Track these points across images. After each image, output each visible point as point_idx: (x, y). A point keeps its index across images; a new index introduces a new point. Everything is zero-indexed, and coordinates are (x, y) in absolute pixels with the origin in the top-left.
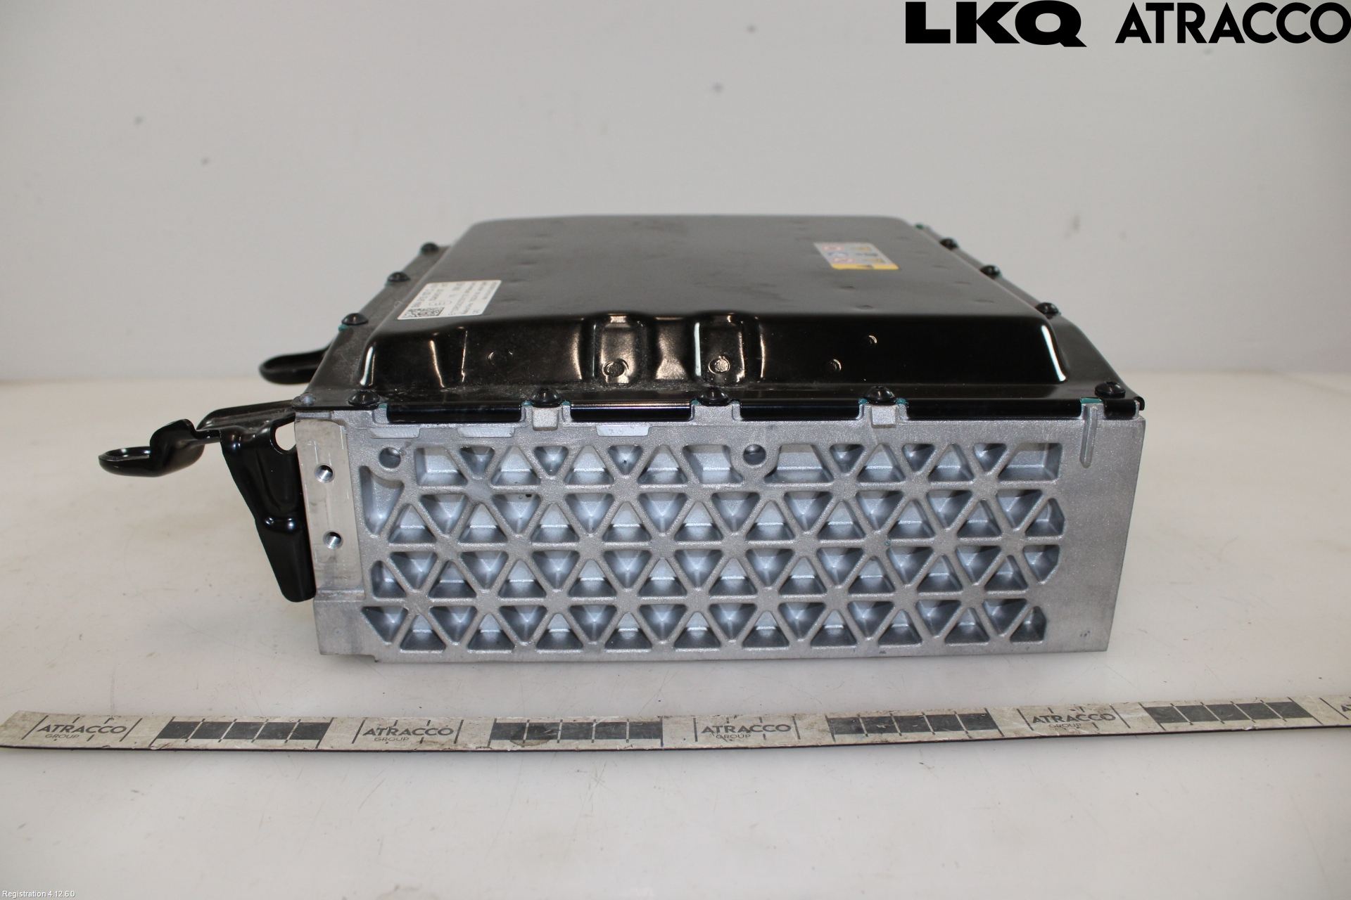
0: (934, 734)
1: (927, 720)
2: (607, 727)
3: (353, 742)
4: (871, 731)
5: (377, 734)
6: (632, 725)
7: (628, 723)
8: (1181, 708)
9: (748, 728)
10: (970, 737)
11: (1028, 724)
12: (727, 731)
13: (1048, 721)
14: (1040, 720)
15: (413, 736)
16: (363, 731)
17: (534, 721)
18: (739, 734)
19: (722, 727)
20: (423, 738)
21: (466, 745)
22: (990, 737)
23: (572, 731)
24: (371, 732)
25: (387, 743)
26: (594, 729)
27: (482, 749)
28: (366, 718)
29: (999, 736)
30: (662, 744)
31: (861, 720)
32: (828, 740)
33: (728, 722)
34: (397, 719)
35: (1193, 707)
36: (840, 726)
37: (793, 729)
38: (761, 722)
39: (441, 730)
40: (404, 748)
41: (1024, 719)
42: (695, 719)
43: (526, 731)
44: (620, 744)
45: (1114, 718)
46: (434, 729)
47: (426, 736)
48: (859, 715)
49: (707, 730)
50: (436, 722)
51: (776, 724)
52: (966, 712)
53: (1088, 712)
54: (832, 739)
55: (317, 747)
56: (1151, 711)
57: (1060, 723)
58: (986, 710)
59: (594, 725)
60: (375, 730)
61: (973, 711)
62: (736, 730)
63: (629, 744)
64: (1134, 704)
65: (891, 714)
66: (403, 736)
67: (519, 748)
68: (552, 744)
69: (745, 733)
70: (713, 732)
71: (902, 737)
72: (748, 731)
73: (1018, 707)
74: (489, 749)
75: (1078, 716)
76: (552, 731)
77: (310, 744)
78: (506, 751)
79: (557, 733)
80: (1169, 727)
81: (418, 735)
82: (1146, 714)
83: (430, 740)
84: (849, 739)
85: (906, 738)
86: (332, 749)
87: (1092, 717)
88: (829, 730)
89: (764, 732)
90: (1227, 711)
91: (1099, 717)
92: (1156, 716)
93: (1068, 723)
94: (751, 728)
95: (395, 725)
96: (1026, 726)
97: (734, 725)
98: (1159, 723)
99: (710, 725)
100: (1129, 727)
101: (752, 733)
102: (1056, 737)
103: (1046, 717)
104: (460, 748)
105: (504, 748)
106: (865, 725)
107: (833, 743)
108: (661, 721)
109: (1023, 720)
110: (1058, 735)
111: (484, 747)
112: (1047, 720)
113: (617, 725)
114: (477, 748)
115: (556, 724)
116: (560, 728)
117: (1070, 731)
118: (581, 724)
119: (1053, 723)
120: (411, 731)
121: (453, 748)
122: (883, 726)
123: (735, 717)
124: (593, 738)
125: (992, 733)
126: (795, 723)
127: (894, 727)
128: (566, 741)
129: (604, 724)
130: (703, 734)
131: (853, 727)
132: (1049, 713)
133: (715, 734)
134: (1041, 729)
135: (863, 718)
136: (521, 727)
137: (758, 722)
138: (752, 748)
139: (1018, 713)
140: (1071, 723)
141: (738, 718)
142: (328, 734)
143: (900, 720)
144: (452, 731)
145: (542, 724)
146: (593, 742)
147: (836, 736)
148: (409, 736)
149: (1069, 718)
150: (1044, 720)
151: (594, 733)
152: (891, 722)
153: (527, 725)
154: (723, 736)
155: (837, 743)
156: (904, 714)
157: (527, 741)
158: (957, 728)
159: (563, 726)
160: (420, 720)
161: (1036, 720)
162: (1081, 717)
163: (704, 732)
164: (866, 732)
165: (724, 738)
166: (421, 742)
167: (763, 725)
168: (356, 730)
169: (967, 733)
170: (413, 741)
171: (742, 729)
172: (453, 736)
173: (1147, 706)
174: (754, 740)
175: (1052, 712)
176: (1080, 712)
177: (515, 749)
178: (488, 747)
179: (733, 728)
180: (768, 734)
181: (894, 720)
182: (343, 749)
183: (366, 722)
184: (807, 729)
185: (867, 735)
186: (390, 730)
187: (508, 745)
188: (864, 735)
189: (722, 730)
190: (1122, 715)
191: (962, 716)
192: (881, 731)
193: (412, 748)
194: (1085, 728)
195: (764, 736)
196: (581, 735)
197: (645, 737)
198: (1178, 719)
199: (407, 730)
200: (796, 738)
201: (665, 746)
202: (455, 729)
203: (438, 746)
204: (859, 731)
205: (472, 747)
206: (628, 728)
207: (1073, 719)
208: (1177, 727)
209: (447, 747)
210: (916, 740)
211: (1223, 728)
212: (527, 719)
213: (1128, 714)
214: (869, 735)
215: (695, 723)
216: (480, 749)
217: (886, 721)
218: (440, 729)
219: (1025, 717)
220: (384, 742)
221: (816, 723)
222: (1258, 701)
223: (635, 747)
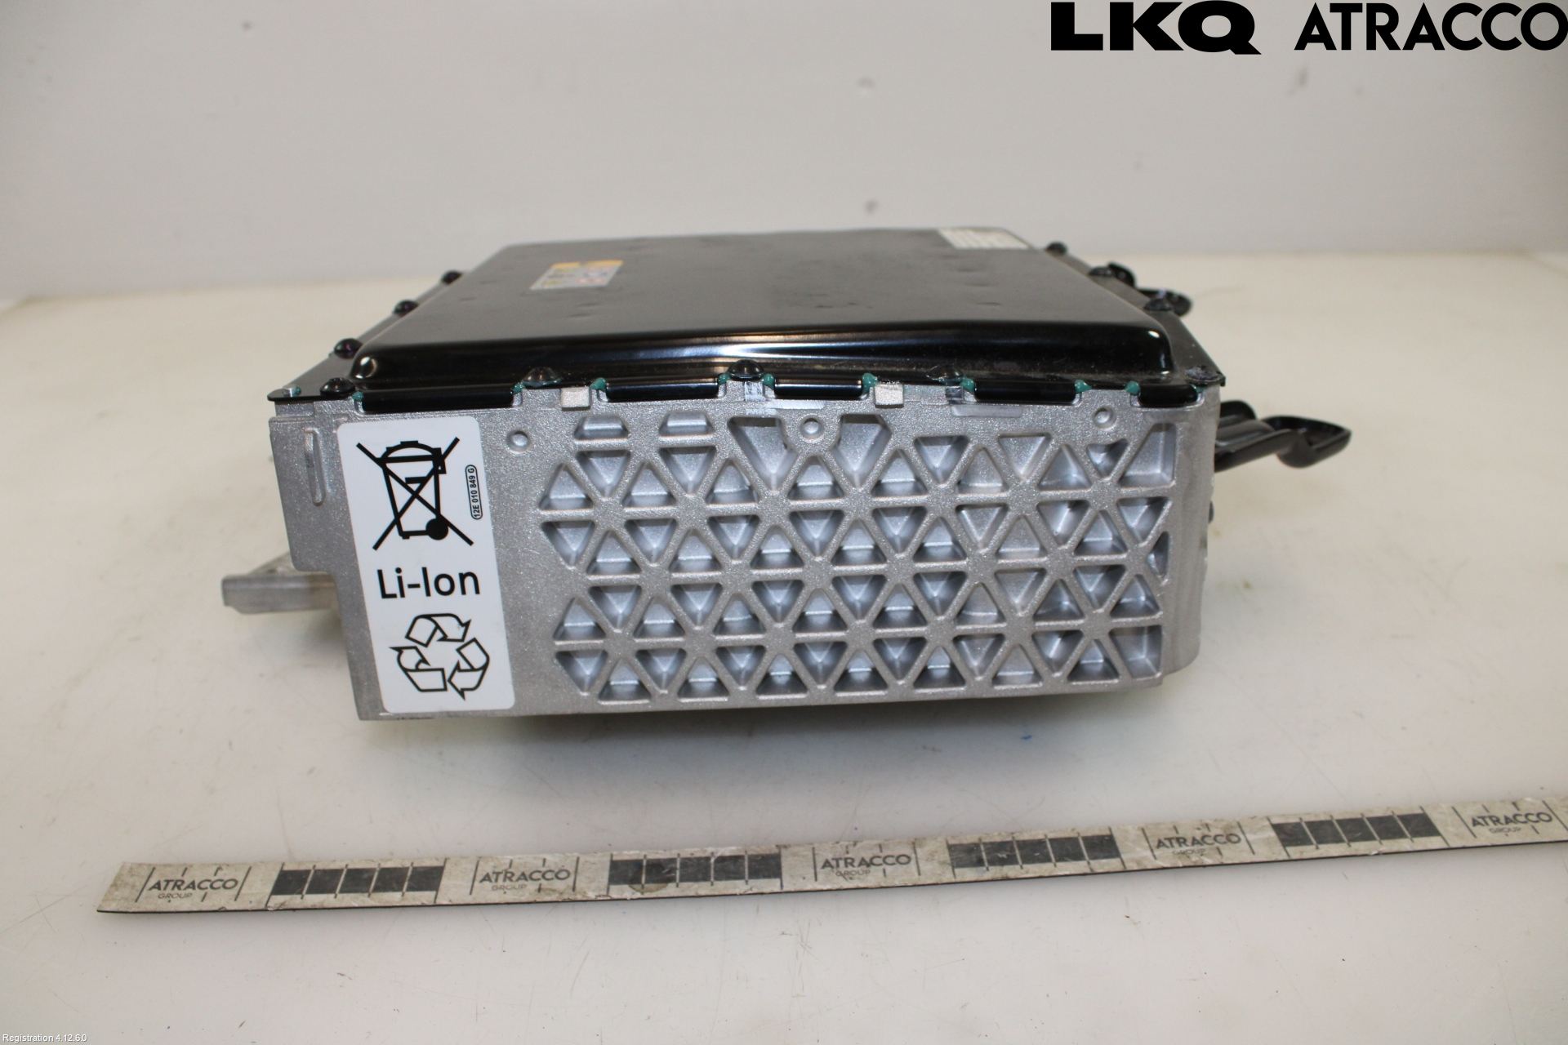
0: (1055, 866)
1: (1049, 846)
2: (726, 863)
3: (471, 893)
4: (992, 863)
5: (493, 880)
6: (753, 859)
7: (746, 858)
8: (1310, 824)
9: (868, 860)
10: (1091, 870)
11: (1152, 851)
12: (846, 866)
13: (1172, 846)
14: (1164, 845)
15: (530, 882)
16: (479, 878)
17: (652, 856)
18: (859, 868)
19: (841, 859)
20: (540, 885)
21: (585, 893)
22: (1112, 870)
23: (690, 870)
24: (487, 878)
25: (505, 893)
26: (712, 866)
27: (601, 898)
28: (480, 858)
29: (1119, 867)
30: (782, 886)
31: (982, 847)
32: (948, 877)
33: (847, 853)
34: (510, 857)
35: (1322, 823)
36: (961, 856)
37: (913, 862)
38: (881, 851)
39: (558, 873)
40: (523, 899)
41: (1148, 842)
42: (813, 849)
43: (644, 871)
44: (739, 886)
45: (1239, 840)
46: (550, 871)
47: (543, 881)
48: (980, 839)
49: (827, 864)
50: (553, 861)
51: (897, 853)
52: (1089, 834)
53: (1214, 832)
54: (952, 875)
55: (435, 902)
56: (1278, 828)
57: (1184, 848)
58: (1110, 829)
59: (712, 860)
60: (491, 874)
61: (1097, 832)
62: (856, 864)
63: (748, 887)
64: (1262, 819)
65: (1013, 838)
66: (521, 882)
67: (638, 895)
68: (671, 889)
69: (864, 867)
70: (832, 867)
71: (1023, 871)
72: (868, 865)
73: (1142, 825)
74: (609, 898)
75: (1204, 837)
76: (669, 872)
77: (426, 897)
78: (625, 899)
79: (676, 873)
80: (1295, 851)
81: (535, 880)
82: (1272, 834)
83: (549, 887)
84: (969, 874)
85: (1027, 872)
86: (450, 903)
87: (1218, 838)
88: (949, 861)
89: (884, 866)
90: (1356, 828)
91: (1223, 839)
92: (1283, 836)
93: (1192, 848)
94: (872, 859)
95: (510, 866)
96: (1149, 853)
97: (853, 857)
98: (1284, 846)
99: (830, 857)
100: (1253, 853)
101: (873, 868)
102: (1178, 868)
103: (1170, 840)
104: (579, 897)
105: (624, 896)
106: (987, 854)
107: (953, 880)
108: (780, 852)
109: (1147, 845)
110: (1181, 865)
111: (604, 896)
112: (1171, 843)
113: (736, 859)
114: (597, 896)
115: (673, 860)
116: (678, 866)
117: (1195, 859)
118: (699, 859)
119: (1178, 849)
120: (527, 874)
121: (572, 897)
122: (1004, 856)
123: (855, 844)
124: (712, 879)
125: (1113, 864)
126: (915, 852)
127: (1015, 856)
128: (685, 885)
129: (722, 859)
130: (823, 870)
131: (974, 857)
132: (1173, 834)
133: (835, 870)
134: (1165, 857)
135: (985, 844)
136: (637, 864)
137: (876, 851)
138: (872, 888)
139: (1142, 835)
140: (1196, 847)
141: (859, 845)
142: (445, 882)
143: (1023, 845)
144: (569, 874)
145: (659, 860)
146: (712, 884)
147: (957, 870)
148: (526, 883)
149: (1194, 841)
150: (1167, 843)
151: (712, 872)
152: (1012, 850)
153: (645, 863)
154: (843, 872)
155: (958, 879)
156: (1026, 837)
157: (646, 886)
158: (1077, 856)
159: (681, 864)
160: (535, 858)
161: (1160, 844)
162: (1206, 840)
163: (824, 867)
164: (986, 864)
165: (843, 875)
166: (539, 890)
167: (883, 855)
168: (472, 875)
169: (1089, 863)
170: (529, 891)
171: (863, 862)
172: (570, 881)
173: (1276, 821)
174: (874, 877)
175: (1177, 832)
176: (1206, 832)
177: (635, 896)
178: (607, 896)
179: (853, 860)
180: (889, 869)
181: (1015, 846)
182: (462, 903)
183: (481, 863)
184: (927, 860)
185: (988, 869)
186: (506, 876)
187: (626, 891)
188: (984, 868)
189: (842, 863)
190: (1248, 836)
191: (1085, 839)
192: (1002, 862)
193: (531, 899)
194: (1208, 856)
195: (884, 871)
196: (700, 876)
197: (765, 877)
198: (1305, 841)
199: (523, 874)
200: (916, 874)
201: (785, 889)
202: (572, 870)
203: (557, 895)
204: (979, 862)
205: (592, 895)
206: (746, 863)
207: (1198, 843)
208: (1302, 852)
209: (566, 897)
210: (1038, 875)
211: (1348, 853)
212: (644, 853)
213: (1255, 833)
214: (990, 868)
215: (814, 855)
216: (599, 898)
217: (1008, 848)
218: (556, 870)
219: (1150, 840)
220: (502, 891)
221: (936, 852)
222: (1389, 813)
223: (755, 890)
